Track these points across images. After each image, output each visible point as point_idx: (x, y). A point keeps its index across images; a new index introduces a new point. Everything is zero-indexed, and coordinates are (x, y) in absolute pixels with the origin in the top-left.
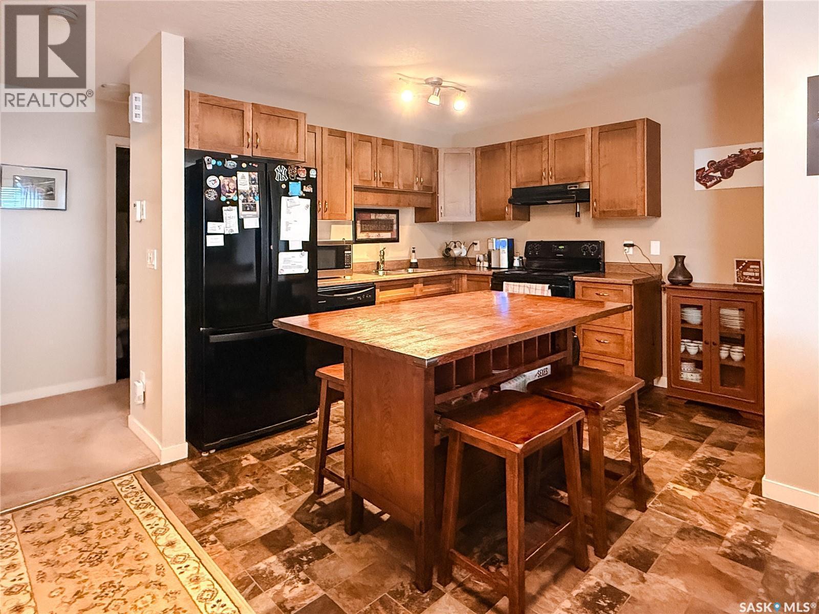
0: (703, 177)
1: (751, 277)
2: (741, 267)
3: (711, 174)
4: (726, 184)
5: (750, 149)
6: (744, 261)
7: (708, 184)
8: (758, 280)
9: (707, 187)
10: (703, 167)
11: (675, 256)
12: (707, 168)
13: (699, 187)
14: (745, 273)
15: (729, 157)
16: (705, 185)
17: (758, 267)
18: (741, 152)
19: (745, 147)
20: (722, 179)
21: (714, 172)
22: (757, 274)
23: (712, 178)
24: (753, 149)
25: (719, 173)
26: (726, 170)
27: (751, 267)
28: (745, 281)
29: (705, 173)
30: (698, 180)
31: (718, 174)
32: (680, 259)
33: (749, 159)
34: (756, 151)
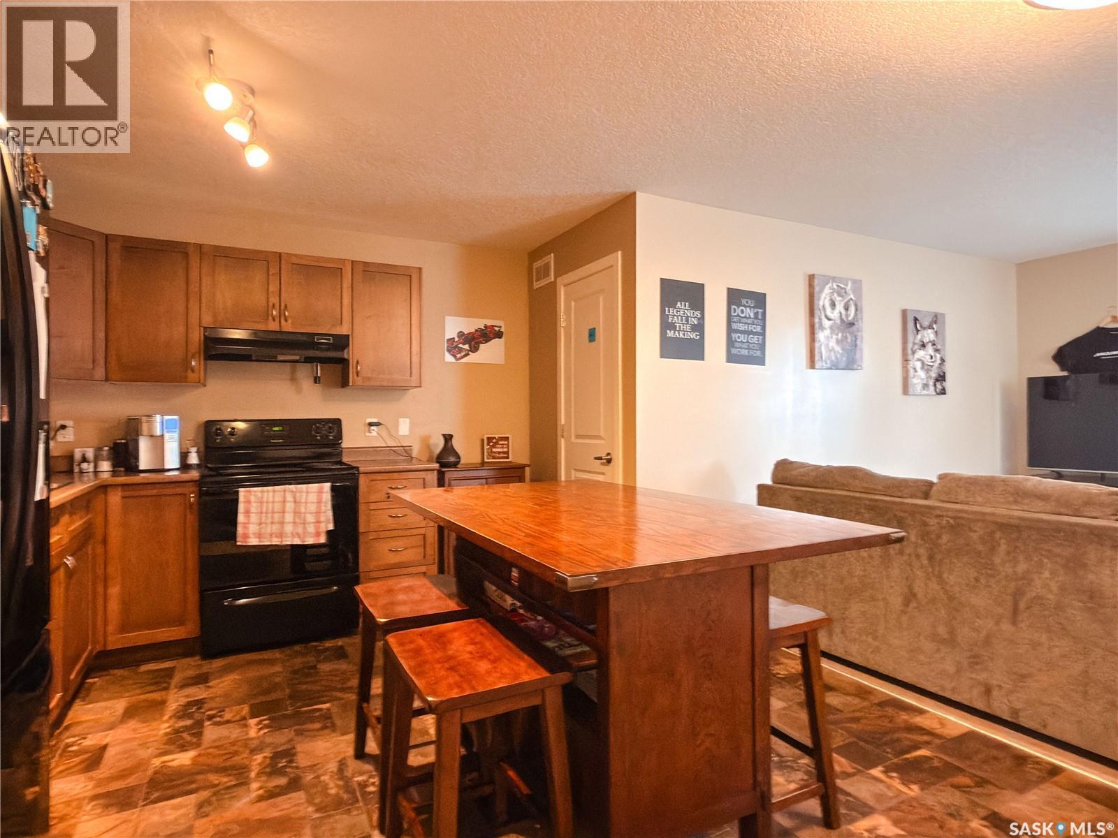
0: (453, 347)
1: (499, 453)
2: (491, 444)
3: (460, 346)
4: (473, 358)
5: (493, 326)
6: (495, 438)
7: (458, 356)
8: (505, 455)
9: (457, 359)
10: (452, 337)
11: (444, 435)
12: (456, 339)
13: (449, 358)
14: (494, 450)
15: (476, 331)
16: (455, 356)
17: (506, 443)
18: (486, 327)
19: (489, 322)
20: (470, 353)
21: (464, 344)
22: (505, 450)
23: (461, 350)
24: (495, 326)
25: (467, 345)
26: (473, 343)
27: (500, 443)
28: (494, 458)
29: (455, 344)
30: (449, 351)
31: (467, 347)
32: (448, 438)
33: (492, 336)
34: (497, 329)
